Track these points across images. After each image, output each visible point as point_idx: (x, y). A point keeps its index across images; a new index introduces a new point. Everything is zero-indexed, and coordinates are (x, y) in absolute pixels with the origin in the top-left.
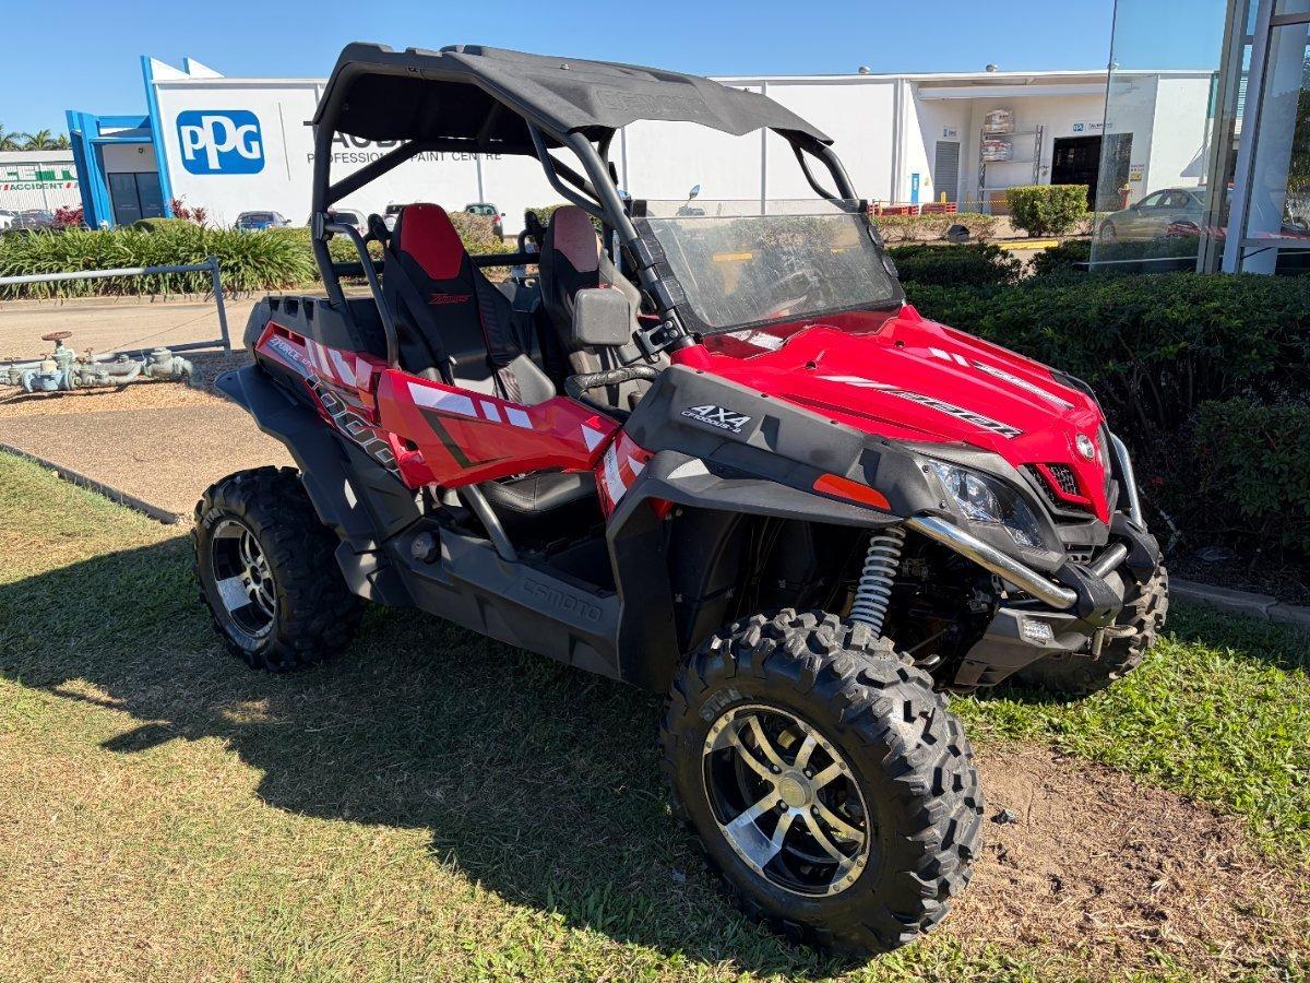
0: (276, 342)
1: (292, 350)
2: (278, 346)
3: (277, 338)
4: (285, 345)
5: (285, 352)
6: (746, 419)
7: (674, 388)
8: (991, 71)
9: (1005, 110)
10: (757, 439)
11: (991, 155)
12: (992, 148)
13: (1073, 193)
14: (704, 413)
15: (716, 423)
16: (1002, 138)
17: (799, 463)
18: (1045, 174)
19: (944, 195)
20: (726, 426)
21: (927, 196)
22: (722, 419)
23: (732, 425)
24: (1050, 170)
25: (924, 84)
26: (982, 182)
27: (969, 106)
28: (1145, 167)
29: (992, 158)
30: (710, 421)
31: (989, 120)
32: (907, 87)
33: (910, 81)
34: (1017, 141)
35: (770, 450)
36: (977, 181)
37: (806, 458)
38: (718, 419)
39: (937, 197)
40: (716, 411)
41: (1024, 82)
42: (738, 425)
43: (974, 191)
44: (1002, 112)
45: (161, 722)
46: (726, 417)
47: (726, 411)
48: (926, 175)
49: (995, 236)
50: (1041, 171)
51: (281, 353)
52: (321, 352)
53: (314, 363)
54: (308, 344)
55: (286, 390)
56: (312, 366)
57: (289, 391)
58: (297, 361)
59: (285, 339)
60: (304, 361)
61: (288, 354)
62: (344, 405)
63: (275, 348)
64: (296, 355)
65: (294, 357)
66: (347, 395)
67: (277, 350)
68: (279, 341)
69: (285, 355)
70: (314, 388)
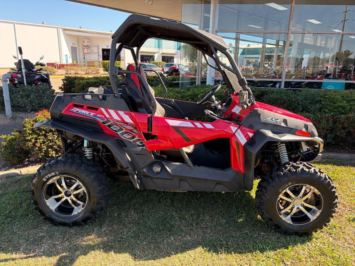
0: (75, 110)
1: (89, 112)
2: (77, 111)
3: (76, 109)
4: (83, 111)
5: (84, 113)
6: (279, 120)
7: (260, 114)
8: (81, 28)
9: (88, 40)
10: (283, 125)
11: (86, 51)
12: (86, 50)
13: (118, 63)
14: (269, 119)
15: (273, 121)
16: (88, 47)
17: (292, 129)
18: (100, 57)
19: (75, 61)
20: (276, 122)
21: (70, 61)
22: (274, 120)
23: (277, 122)
24: (102, 56)
25: (65, 30)
26: (84, 59)
27: (78, 37)
28: (124, 57)
29: (86, 52)
30: (271, 121)
31: (84, 42)
32: (61, 30)
33: (62, 28)
34: (92, 48)
35: (286, 126)
36: (83, 58)
37: (294, 128)
38: (273, 120)
39: (73, 62)
40: (272, 119)
41: (93, 33)
42: (278, 121)
43: (82, 60)
44: (87, 40)
45: (64, 254)
46: (275, 120)
47: (274, 118)
48: (69, 55)
49: (100, 73)
50: (100, 56)
51: (81, 113)
52: (112, 112)
53: (108, 116)
54: (103, 110)
55: (82, 126)
56: (105, 117)
57: (84, 127)
58: (93, 116)
59: (81, 109)
60: (98, 116)
61: (87, 113)
62: (123, 129)
63: (76, 112)
64: (92, 114)
65: (91, 114)
66: (126, 125)
67: (78, 112)
68: (78, 109)
69: (84, 114)
70: (106, 125)
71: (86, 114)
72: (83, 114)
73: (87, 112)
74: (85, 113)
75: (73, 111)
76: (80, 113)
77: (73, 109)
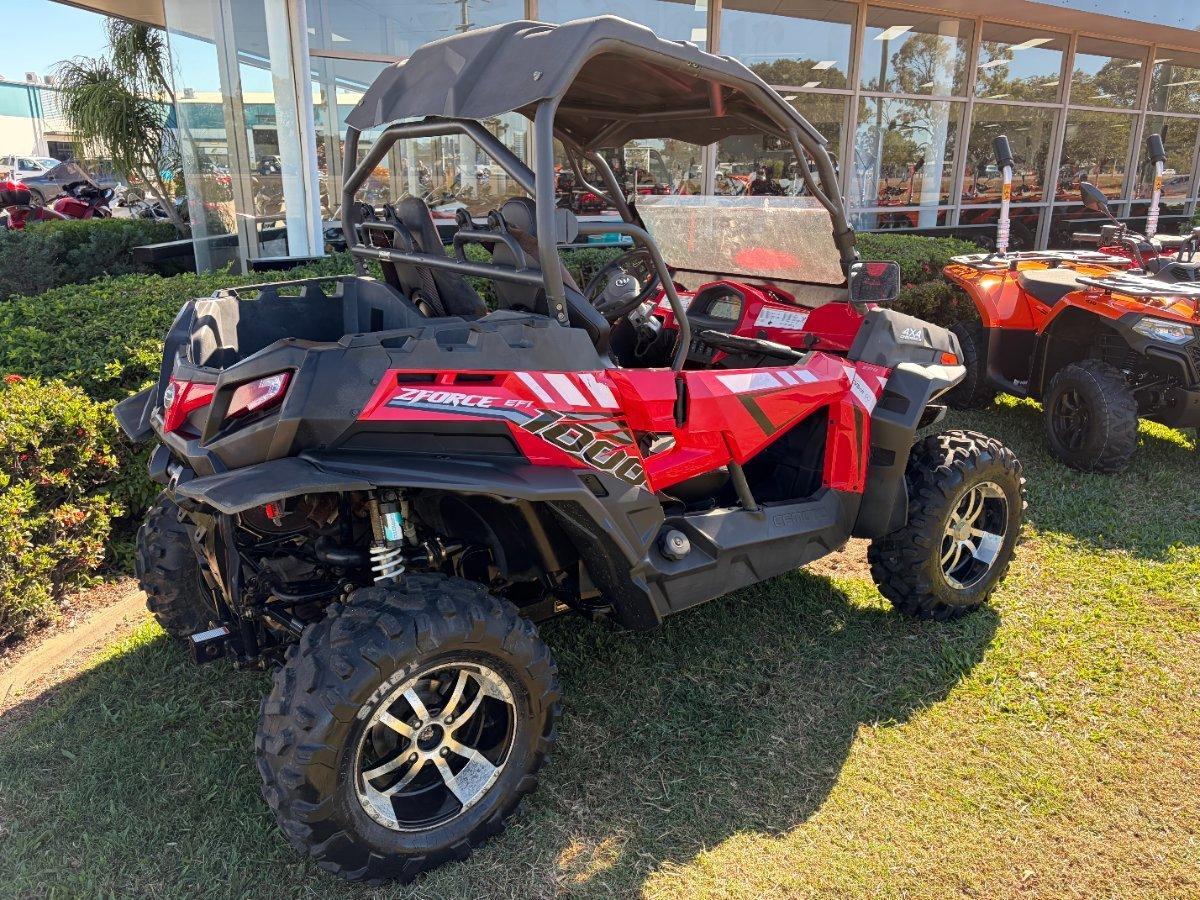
0: (414, 395)
1: (470, 398)
2: (424, 400)
3: (414, 391)
4: (446, 394)
5: (451, 404)
6: (920, 332)
7: (890, 324)
10: (926, 343)
14: (907, 334)
20: (916, 339)
22: (914, 335)
35: (930, 346)
38: (912, 336)
40: (910, 331)
42: (919, 337)
47: (913, 330)
51: (443, 407)
52: (559, 381)
53: (546, 398)
54: (525, 377)
55: (444, 457)
56: (538, 403)
57: (452, 458)
58: (490, 408)
59: (436, 391)
60: (509, 403)
61: (466, 400)
62: (594, 434)
63: (416, 405)
64: (484, 401)
65: (480, 404)
66: (601, 420)
67: (426, 406)
68: (423, 394)
69: (455, 407)
70: (541, 432)
71: (460, 405)
72: (447, 407)
73: (462, 396)
74: (456, 403)
75: (409, 404)
76: (435, 407)
77: (401, 397)
